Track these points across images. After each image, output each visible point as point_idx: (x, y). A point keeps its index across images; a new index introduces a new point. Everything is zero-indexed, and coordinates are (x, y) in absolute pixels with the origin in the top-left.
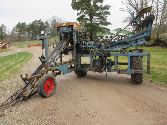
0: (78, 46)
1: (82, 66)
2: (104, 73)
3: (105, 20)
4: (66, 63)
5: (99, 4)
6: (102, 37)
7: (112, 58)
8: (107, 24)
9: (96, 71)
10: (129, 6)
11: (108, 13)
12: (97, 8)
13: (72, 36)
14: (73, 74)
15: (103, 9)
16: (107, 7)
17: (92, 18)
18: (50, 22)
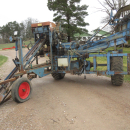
0: (54, 47)
1: (59, 68)
2: (83, 75)
3: (82, 20)
4: (42, 65)
6: (80, 38)
7: (91, 59)
8: (84, 24)
9: (74, 73)
11: (86, 14)
12: (74, 8)
13: (48, 36)
14: (50, 77)
15: (80, 9)
16: (85, 7)
17: (69, 19)
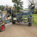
0: (12, 15)
3: (22, 6)
5: (20, 1)
6: (21, 11)
7: (23, 18)
8: (22, 7)
9: (18, 22)
10: (29, 2)
11: (23, 4)
12: (20, 2)
13: (11, 11)
15: (21, 3)
16: (23, 2)
17: (18, 5)
18: (5, 6)
